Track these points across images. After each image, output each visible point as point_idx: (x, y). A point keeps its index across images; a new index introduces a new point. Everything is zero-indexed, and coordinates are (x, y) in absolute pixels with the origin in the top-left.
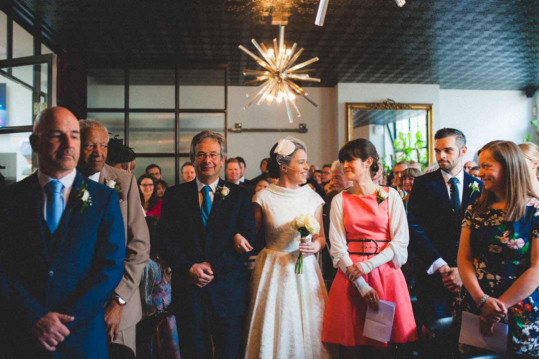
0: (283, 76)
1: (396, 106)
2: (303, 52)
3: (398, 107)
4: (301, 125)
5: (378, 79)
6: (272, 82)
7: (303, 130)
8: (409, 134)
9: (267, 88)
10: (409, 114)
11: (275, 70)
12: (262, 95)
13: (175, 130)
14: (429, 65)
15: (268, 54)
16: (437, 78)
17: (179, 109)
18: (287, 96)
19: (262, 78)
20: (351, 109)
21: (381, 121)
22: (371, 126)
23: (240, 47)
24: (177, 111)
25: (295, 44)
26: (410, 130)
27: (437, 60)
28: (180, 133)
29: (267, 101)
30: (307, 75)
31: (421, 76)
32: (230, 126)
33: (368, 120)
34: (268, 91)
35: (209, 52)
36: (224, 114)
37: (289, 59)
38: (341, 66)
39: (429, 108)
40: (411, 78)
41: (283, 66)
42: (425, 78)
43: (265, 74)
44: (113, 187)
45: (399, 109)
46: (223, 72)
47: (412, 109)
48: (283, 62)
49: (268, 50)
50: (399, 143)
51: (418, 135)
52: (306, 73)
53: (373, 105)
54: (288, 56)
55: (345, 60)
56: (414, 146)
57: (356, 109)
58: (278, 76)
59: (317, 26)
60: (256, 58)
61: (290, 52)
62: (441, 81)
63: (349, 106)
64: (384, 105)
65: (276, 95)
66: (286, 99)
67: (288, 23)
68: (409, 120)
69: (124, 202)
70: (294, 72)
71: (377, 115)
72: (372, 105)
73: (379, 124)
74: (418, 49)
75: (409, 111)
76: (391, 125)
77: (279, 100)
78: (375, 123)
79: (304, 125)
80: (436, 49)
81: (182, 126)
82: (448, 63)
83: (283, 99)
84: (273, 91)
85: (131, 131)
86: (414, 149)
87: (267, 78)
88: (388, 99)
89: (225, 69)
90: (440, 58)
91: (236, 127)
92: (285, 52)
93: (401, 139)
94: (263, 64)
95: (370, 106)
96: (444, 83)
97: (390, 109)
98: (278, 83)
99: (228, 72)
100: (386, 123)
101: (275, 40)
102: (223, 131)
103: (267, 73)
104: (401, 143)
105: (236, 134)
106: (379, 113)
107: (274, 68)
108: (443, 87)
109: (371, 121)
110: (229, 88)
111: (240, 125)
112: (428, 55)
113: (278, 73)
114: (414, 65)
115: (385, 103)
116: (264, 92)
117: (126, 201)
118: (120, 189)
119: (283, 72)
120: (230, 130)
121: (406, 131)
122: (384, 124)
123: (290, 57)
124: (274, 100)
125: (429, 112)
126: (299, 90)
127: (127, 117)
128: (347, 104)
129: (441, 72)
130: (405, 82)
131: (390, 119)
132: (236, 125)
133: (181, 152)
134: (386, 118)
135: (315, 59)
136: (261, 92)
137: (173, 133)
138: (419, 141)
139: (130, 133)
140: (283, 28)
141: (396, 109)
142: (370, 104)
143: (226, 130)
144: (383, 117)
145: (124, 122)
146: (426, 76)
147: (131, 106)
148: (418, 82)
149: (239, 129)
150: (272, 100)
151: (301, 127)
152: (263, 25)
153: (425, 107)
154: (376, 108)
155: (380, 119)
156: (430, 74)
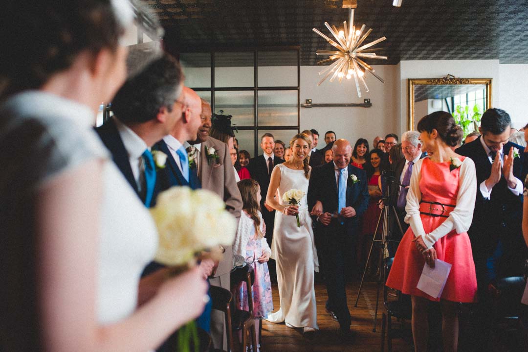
0: (353, 55)
1: (456, 81)
2: (371, 33)
3: (458, 82)
4: (365, 100)
5: (439, 56)
6: (343, 61)
7: (367, 104)
8: (467, 108)
9: (338, 66)
10: (467, 88)
11: (345, 49)
12: (334, 72)
13: (255, 106)
14: (491, 41)
15: (339, 35)
16: (497, 53)
17: (257, 87)
18: (356, 73)
19: (333, 58)
20: (412, 85)
21: (440, 96)
22: (430, 101)
23: (314, 30)
24: (256, 89)
25: (364, 26)
26: (467, 104)
27: (498, 36)
28: (259, 108)
29: (338, 78)
30: (374, 54)
31: (481, 52)
32: (302, 102)
33: (427, 95)
34: (339, 69)
35: (283, 36)
36: (297, 91)
37: (358, 39)
38: (404, 44)
39: (489, 83)
40: (472, 54)
41: (353, 46)
42: (486, 53)
43: (336, 53)
44: (213, 154)
45: (458, 84)
46: (296, 53)
47: (471, 83)
48: (353, 42)
49: (339, 32)
50: (456, 116)
51: (475, 108)
52: (372, 52)
53: (434, 81)
54: (357, 36)
55: (408, 39)
56: (471, 118)
57: (417, 84)
58: (348, 55)
59: (395, 7)
60: (328, 39)
61: (359, 33)
62: (501, 55)
63: (411, 82)
64: (444, 80)
65: (346, 73)
66: (355, 76)
67: (358, 6)
68: (467, 95)
69: (221, 167)
70: (362, 52)
71: (436, 90)
72: (432, 80)
73: (438, 98)
74: (479, 25)
75: (469, 85)
76: (449, 100)
77: (349, 77)
78: (433, 98)
79: (368, 100)
80: (498, 25)
81: (260, 102)
82: (510, 38)
83: (352, 76)
84: (343, 69)
85: (217, 107)
86: (472, 122)
87: (338, 57)
88: (448, 75)
89: (298, 51)
90: (502, 33)
91: (307, 103)
92: (355, 33)
93: (459, 112)
94: (335, 44)
95: (431, 81)
96: (503, 57)
97: (450, 84)
98: (348, 61)
99: (301, 53)
100: (444, 97)
101: (345, 22)
102: (296, 106)
103: (338, 53)
104: (459, 116)
105: (308, 109)
106: (439, 88)
107: (344, 48)
108: (503, 61)
109: (430, 96)
110: (302, 67)
111: (310, 101)
112: (489, 31)
113: (348, 52)
114: (474, 41)
115: (446, 79)
116: (335, 70)
117: (223, 165)
118: (218, 155)
119: (352, 51)
120: (303, 106)
121: (464, 105)
122: (442, 99)
123: (359, 37)
124: (345, 77)
125: (489, 86)
126: (367, 67)
127: (213, 95)
128: (409, 80)
129: (502, 47)
130: (464, 58)
131: (448, 94)
132: (307, 100)
133: (259, 125)
134: (445, 93)
135: (383, 38)
136: (332, 71)
137: (252, 109)
138: (477, 114)
139: (215, 109)
140: (353, 11)
141: (456, 84)
142: (431, 79)
143: (299, 106)
144: (442, 92)
145: (210, 100)
146: (486, 52)
147: (216, 86)
148: (477, 58)
149: (309, 105)
150: (343, 77)
151: (366, 102)
152: (334, 9)
153: (485, 82)
154: (437, 83)
155: (439, 94)
156: (491, 50)
